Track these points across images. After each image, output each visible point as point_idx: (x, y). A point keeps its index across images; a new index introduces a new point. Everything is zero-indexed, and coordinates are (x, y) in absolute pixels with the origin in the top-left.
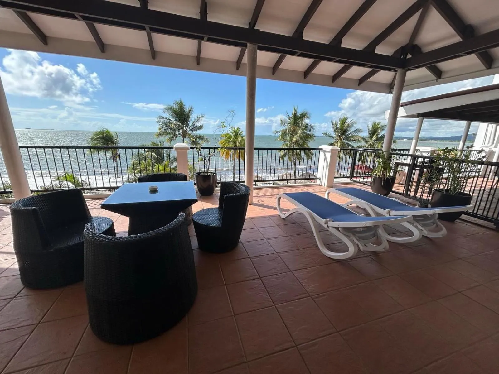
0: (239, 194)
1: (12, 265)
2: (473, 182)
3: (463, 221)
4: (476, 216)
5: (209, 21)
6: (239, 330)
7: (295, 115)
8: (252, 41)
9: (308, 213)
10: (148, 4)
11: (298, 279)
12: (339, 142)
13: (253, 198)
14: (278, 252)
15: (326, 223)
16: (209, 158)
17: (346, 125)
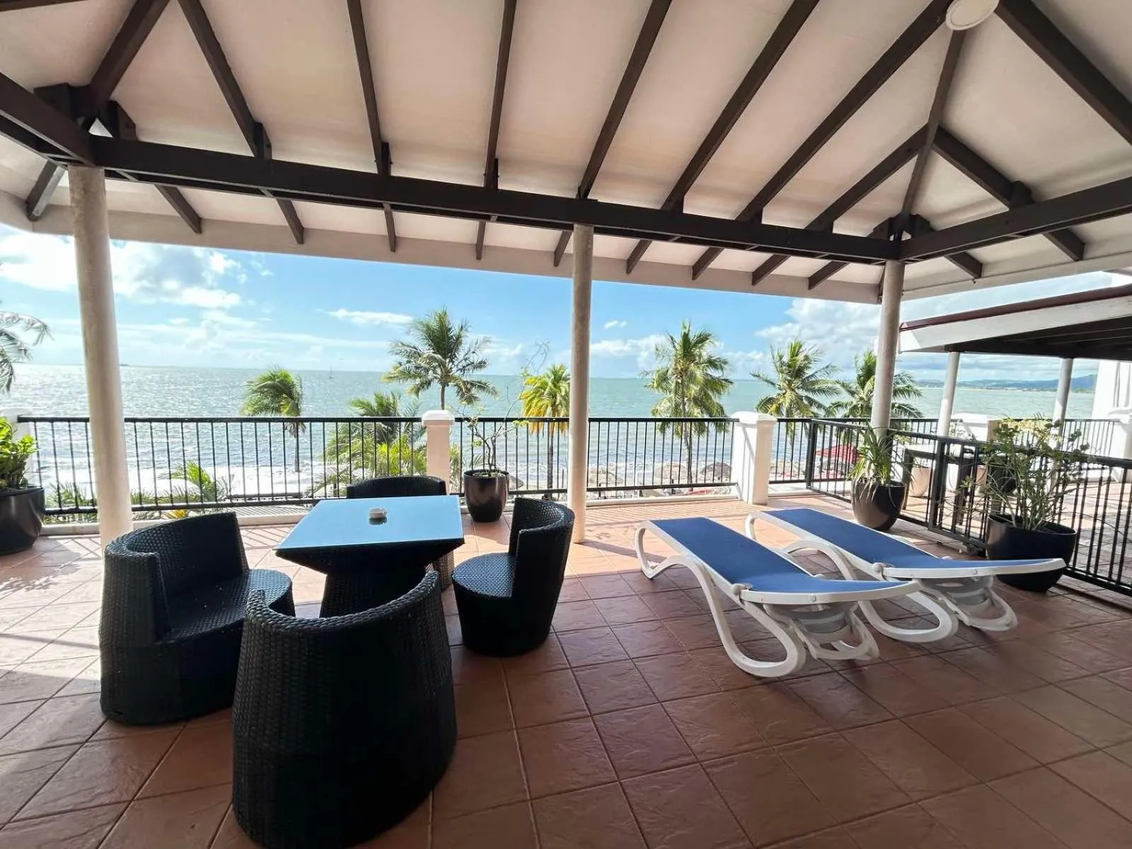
0: (549, 527)
1: (83, 671)
2: (1099, 494)
3: (1066, 592)
4: (1094, 580)
5: (502, 190)
6: (538, 835)
7: (686, 337)
8: (583, 221)
9: (701, 569)
10: (392, 166)
11: (675, 720)
12: (787, 395)
13: (586, 528)
14: (634, 655)
15: (738, 593)
16: (495, 440)
17: (801, 357)
